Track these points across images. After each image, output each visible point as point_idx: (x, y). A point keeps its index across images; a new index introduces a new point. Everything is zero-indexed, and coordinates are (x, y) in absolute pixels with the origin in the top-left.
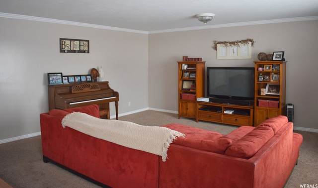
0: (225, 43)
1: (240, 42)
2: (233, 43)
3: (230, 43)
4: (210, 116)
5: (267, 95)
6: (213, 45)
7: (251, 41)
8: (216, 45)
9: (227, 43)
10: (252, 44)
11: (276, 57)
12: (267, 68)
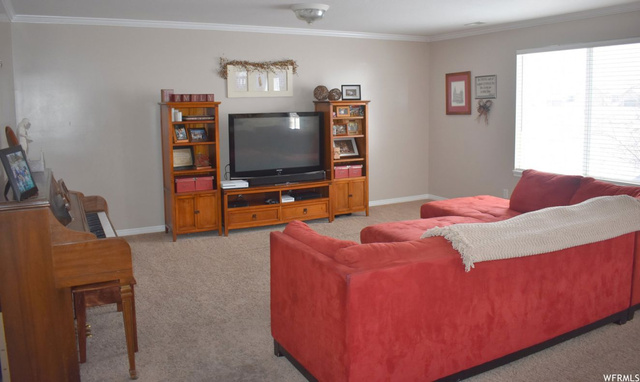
0: (244, 64)
1: (275, 64)
2: (260, 66)
3: (254, 65)
4: (254, 216)
5: (342, 158)
6: (218, 68)
7: (292, 63)
8: (225, 67)
9: (250, 64)
10: (294, 69)
11: (347, 94)
12: (342, 112)
